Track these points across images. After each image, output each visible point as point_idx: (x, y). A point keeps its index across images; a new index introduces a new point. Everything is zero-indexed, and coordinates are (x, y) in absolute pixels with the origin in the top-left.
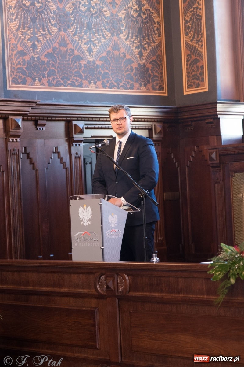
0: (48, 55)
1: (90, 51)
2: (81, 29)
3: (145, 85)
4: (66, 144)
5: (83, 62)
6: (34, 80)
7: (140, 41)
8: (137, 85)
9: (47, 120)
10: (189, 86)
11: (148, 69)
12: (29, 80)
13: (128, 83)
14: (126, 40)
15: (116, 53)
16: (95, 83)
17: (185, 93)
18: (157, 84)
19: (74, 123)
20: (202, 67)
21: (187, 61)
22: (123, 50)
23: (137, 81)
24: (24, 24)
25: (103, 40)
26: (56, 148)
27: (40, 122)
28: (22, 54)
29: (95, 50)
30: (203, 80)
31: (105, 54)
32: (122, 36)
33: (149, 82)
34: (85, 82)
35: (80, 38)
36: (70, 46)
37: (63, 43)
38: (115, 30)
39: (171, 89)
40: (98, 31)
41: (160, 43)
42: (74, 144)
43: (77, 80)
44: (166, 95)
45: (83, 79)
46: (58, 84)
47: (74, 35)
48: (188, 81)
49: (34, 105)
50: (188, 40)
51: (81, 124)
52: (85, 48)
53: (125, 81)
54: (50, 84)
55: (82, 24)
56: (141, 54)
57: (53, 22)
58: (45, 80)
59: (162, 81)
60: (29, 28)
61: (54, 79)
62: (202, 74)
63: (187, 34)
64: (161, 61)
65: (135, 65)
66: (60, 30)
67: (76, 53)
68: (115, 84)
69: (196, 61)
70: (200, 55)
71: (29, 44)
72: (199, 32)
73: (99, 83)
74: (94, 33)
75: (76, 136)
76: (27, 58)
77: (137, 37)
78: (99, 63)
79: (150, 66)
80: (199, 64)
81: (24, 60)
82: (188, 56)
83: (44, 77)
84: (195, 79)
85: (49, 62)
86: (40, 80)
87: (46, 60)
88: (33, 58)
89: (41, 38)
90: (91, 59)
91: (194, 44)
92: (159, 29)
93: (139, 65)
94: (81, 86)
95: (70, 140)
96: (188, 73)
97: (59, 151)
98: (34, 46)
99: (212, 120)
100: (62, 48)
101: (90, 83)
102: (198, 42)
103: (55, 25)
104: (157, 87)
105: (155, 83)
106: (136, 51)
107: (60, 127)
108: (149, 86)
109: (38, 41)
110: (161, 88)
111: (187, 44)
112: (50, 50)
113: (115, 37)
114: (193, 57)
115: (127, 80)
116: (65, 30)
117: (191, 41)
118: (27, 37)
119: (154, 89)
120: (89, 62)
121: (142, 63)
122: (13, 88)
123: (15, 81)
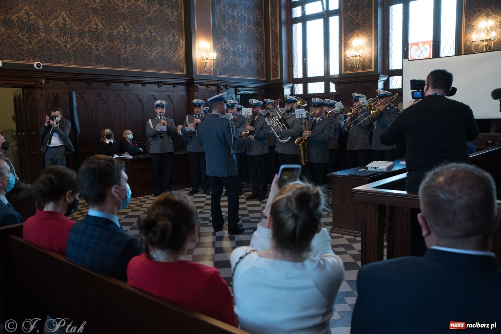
0: (230, 65)
1: (242, 64)
2: (240, 57)
3: (259, 76)
4: (235, 95)
5: (240, 68)
6: (225, 74)
7: (258, 61)
8: (256, 76)
9: (230, 87)
10: (273, 77)
11: (260, 71)
12: (224, 73)
14: (253, 60)
15: (250, 65)
16: (244, 75)
17: (271, 79)
19: (238, 88)
20: (278, 71)
21: (273, 68)
22: (252, 64)
24: (223, 55)
25: (246, 61)
26: (232, 96)
27: (227, 88)
28: (222, 65)
29: (244, 64)
30: (278, 75)
31: (247, 65)
32: (252, 59)
33: (260, 75)
34: (241, 75)
35: (239, 60)
36: (236, 62)
37: (234, 61)
38: (250, 58)
39: (267, 78)
40: (245, 58)
41: (264, 62)
42: (237, 95)
43: (238, 74)
45: (240, 73)
46: (232, 75)
47: (238, 59)
48: (273, 75)
49: (227, 82)
50: (273, 61)
51: (240, 89)
52: (241, 63)
54: (230, 75)
55: (240, 55)
56: (258, 65)
57: (231, 54)
58: (228, 74)
59: (264, 75)
60: (224, 56)
61: (231, 73)
62: (278, 73)
63: (273, 59)
64: (264, 68)
65: (256, 69)
66: (233, 57)
67: (238, 65)
68: (250, 75)
69: (276, 69)
70: (277, 67)
71: (224, 61)
72: (277, 59)
73: (245, 75)
74: (244, 58)
75: (239, 93)
76: (223, 66)
77: (257, 60)
78: (245, 68)
79: (260, 70)
80: (277, 70)
81: (222, 67)
82: (273, 67)
83: (228, 72)
84: (275, 75)
85: (230, 67)
86: (227, 74)
87: (229, 67)
88: (225, 66)
89: (227, 60)
90: (242, 67)
91: (275, 63)
92: (263, 57)
93: (257, 69)
94: (239, 76)
95: (236, 94)
96: (273, 72)
97: (233, 97)
98: (225, 62)
99: (281, 89)
100: (234, 63)
101: (242, 75)
102: (277, 62)
103: (232, 55)
106: (256, 64)
107: (233, 89)
108: (260, 76)
109: (227, 61)
110: (264, 77)
111: (273, 63)
112: (230, 64)
113: (250, 60)
114: (275, 67)
115: (253, 74)
116: (235, 57)
117: (274, 62)
118: (224, 59)
119: (261, 77)
120: (242, 68)
121: (258, 69)
122: (219, 76)
123: (220, 74)
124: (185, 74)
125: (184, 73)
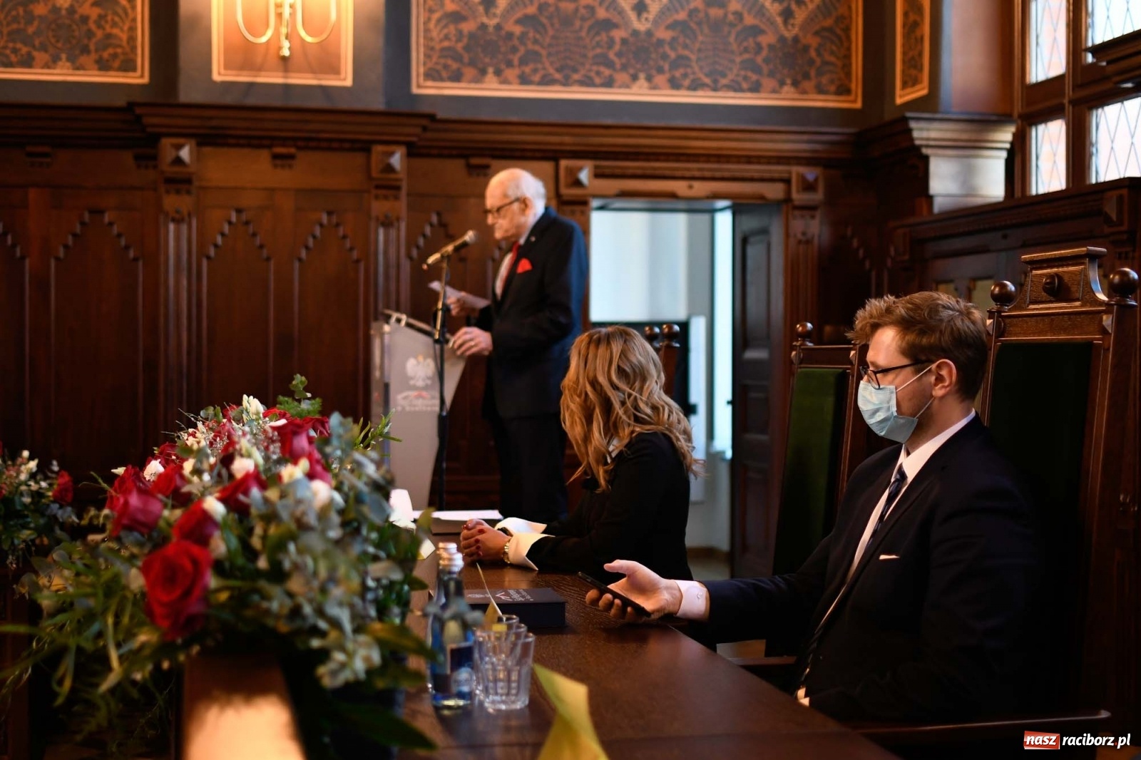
0: (525, 20)
1: (641, 9)
3: (795, 84)
6: (485, 72)
8: (769, 83)
9: (494, 157)
10: (903, 85)
11: (807, 47)
12: (469, 72)
13: (745, 78)
15: (716, 13)
16: (649, 79)
17: (898, 101)
18: (832, 82)
19: (564, 163)
20: (922, 39)
21: (904, 27)
22: (735, 7)
23: (771, 74)
27: (474, 161)
28: (456, 18)
29: (655, 6)
30: (922, 69)
31: (682, 16)
33: (806, 76)
34: (622, 77)
36: (586, 1)
43: (598, 73)
44: (858, 105)
45: (614, 69)
46: (546, 81)
48: (903, 72)
52: (627, 4)
53: (737, 75)
54: (524, 81)
56: (787, 14)
58: (511, 73)
59: (848, 74)
61: (535, 71)
62: (921, 53)
64: (848, 30)
65: (767, 40)
67: (602, 14)
68: (707, 81)
69: (915, 25)
70: (921, 10)
73: (660, 79)
75: (569, 193)
76: (468, 27)
78: (663, 35)
79: (812, 41)
80: (919, 33)
81: (461, 31)
82: (905, 14)
83: (510, 65)
84: (912, 68)
85: (525, 34)
86: (498, 73)
87: (517, 30)
88: (484, 26)
90: (642, 27)
93: (782, 37)
94: (609, 83)
95: (558, 201)
98: (490, 5)
99: (916, 160)
100: (563, 5)
101: (635, 78)
104: (833, 88)
105: (824, 80)
106: (774, 8)
108: (807, 85)
110: (844, 90)
112: (532, 10)
114: (912, 18)
115: (743, 73)
119: (820, 92)
120: (635, 33)
121: (790, 34)
122: (424, 88)
123: (432, 75)
124: (146, 80)
125: (140, 77)
